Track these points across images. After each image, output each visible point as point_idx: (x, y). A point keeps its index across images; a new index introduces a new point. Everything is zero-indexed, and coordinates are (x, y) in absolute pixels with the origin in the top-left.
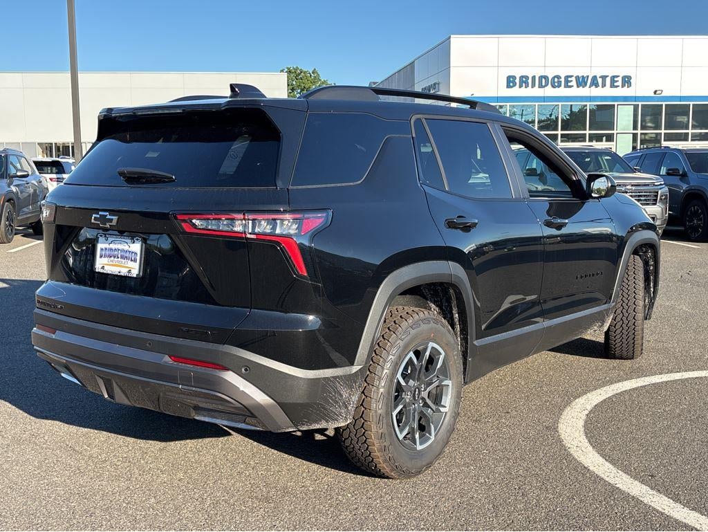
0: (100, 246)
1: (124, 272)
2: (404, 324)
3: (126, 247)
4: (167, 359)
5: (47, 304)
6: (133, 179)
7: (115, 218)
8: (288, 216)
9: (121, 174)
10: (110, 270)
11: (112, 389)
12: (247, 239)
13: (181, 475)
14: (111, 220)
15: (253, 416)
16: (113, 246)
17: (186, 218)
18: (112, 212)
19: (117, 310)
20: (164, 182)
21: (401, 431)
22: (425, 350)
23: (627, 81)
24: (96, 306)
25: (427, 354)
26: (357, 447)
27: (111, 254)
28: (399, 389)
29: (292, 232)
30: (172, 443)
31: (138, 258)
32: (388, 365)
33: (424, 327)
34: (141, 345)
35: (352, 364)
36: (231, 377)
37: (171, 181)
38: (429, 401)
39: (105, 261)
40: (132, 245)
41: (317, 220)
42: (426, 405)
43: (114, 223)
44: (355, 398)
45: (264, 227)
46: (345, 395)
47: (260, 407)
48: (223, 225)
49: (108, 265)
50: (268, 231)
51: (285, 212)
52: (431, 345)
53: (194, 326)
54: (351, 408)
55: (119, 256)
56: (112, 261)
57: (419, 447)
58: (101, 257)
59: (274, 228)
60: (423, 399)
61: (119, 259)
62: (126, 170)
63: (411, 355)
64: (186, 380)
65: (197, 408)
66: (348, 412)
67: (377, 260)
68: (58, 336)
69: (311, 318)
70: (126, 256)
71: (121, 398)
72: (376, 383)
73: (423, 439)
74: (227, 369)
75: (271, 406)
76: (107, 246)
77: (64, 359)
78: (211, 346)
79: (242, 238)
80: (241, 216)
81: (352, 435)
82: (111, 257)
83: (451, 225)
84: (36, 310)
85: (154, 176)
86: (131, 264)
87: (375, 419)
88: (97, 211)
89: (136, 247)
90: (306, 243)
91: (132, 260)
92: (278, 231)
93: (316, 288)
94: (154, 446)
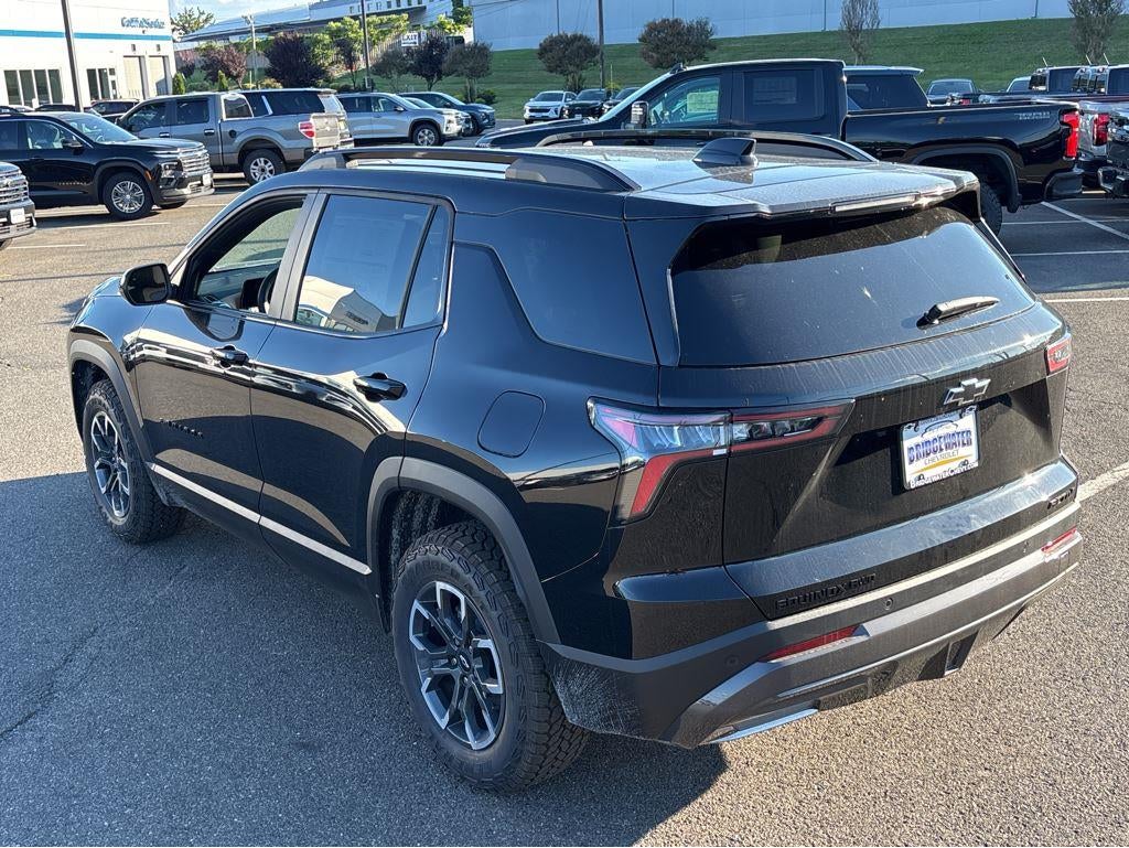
0: (907, 444)
1: (955, 467)
3: (951, 429)
10: (932, 475)
16: (929, 436)
27: (928, 449)
31: (973, 437)
39: (920, 464)
40: (960, 422)
49: (926, 469)
55: (943, 447)
56: (933, 460)
58: (911, 461)
61: (944, 451)
70: (952, 442)
76: (918, 439)
82: (928, 454)
86: (962, 451)
89: (968, 421)
91: (964, 444)
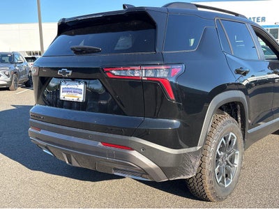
0: (62, 87)
1: (75, 99)
2: (219, 124)
3: (76, 87)
4: (100, 144)
5: (36, 117)
6: (79, 52)
7: (70, 72)
8: (163, 67)
9: (72, 49)
10: (68, 98)
11: (71, 159)
12: (142, 80)
13: (104, 200)
14: (68, 73)
15: (147, 174)
16: (69, 86)
17: (108, 70)
18: (69, 69)
19: (72, 119)
20: (96, 52)
21: (219, 178)
22: (228, 136)
23: (263, 19)
24: (61, 117)
25: (229, 138)
26: (197, 187)
27: (68, 91)
28: (218, 157)
29: (165, 76)
30: (97, 182)
31: (83, 92)
32: (213, 145)
33: (229, 125)
34: (86, 137)
35: (197, 146)
36: (135, 154)
37: (99, 51)
38: (229, 162)
39: (65, 94)
40: (79, 86)
41: (179, 69)
42: (228, 164)
43: (70, 74)
44: (198, 163)
45: (150, 74)
46: (193, 162)
47: (151, 169)
48: (129, 73)
49: (66, 96)
50: (153, 75)
51: (161, 65)
52: (231, 134)
53: (114, 127)
54: (196, 168)
55: (72, 91)
56: (69, 94)
57: (226, 186)
58: (63, 92)
59: (156, 74)
60: (227, 161)
61: (73, 93)
62: (74, 47)
63: (223, 139)
64: (111, 155)
65: (116, 169)
66: (194, 171)
67: (208, 90)
68: (42, 132)
69: (175, 121)
70: (76, 91)
71: (75, 164)
72: (208, 155)
73: (228, 182)
74: (132, 149)
75: (156, 169)
76: (66, 86)
77: (45, 144)
78: (124, 137)
79: (139, 80)
80: (139, 68)
81: (195, 182)
83: (238, 72)
84: (30, 119)
85: (90, 49)
86: (79, 95)
87: (208, 174)
88: (60, 69)
89: (82, 86)
90: (174, 81)
91: (79, 93)
92: (158, 76)
93: (179, 105)
94: (89, 184)
